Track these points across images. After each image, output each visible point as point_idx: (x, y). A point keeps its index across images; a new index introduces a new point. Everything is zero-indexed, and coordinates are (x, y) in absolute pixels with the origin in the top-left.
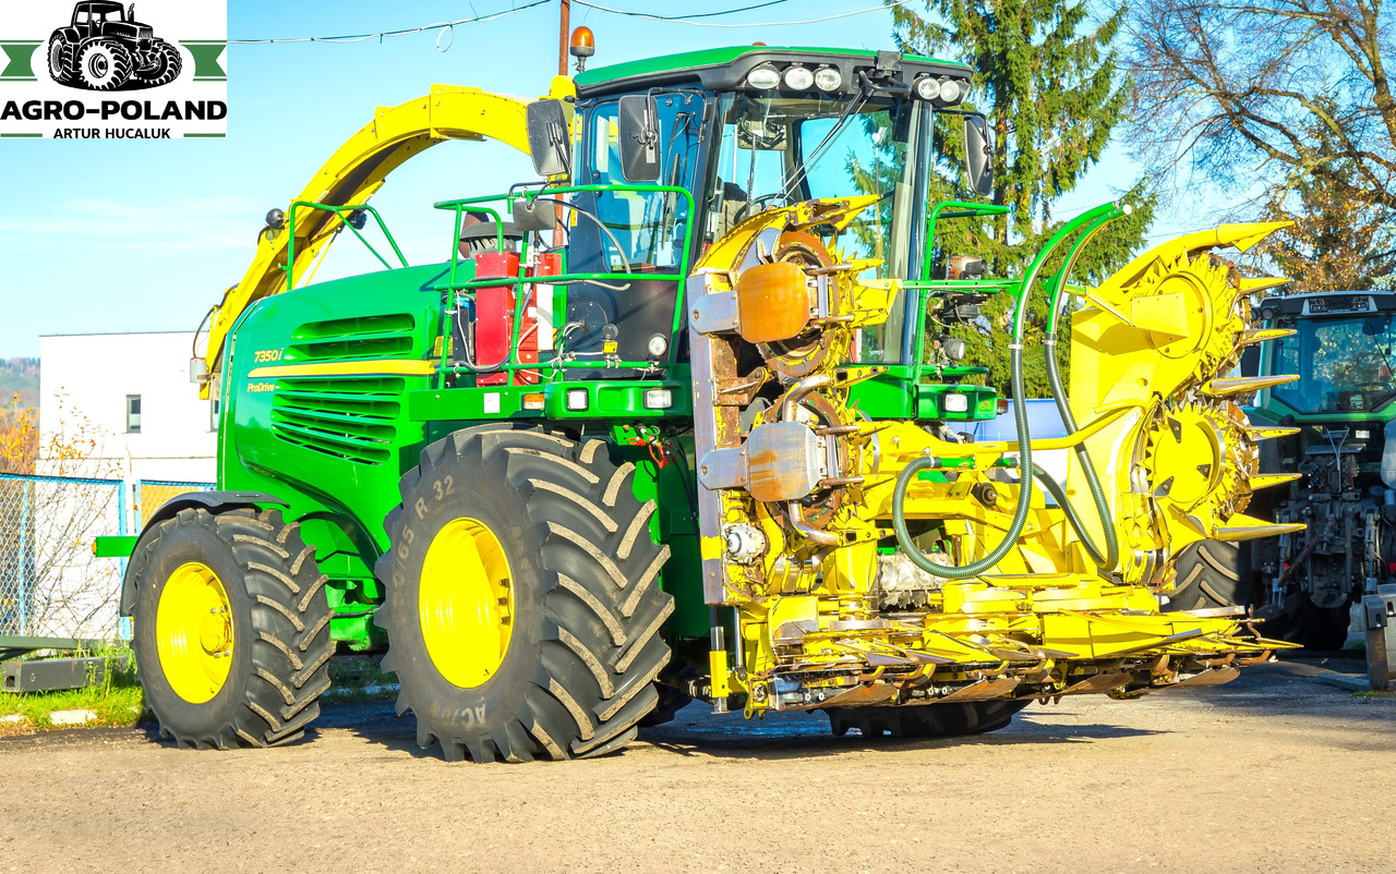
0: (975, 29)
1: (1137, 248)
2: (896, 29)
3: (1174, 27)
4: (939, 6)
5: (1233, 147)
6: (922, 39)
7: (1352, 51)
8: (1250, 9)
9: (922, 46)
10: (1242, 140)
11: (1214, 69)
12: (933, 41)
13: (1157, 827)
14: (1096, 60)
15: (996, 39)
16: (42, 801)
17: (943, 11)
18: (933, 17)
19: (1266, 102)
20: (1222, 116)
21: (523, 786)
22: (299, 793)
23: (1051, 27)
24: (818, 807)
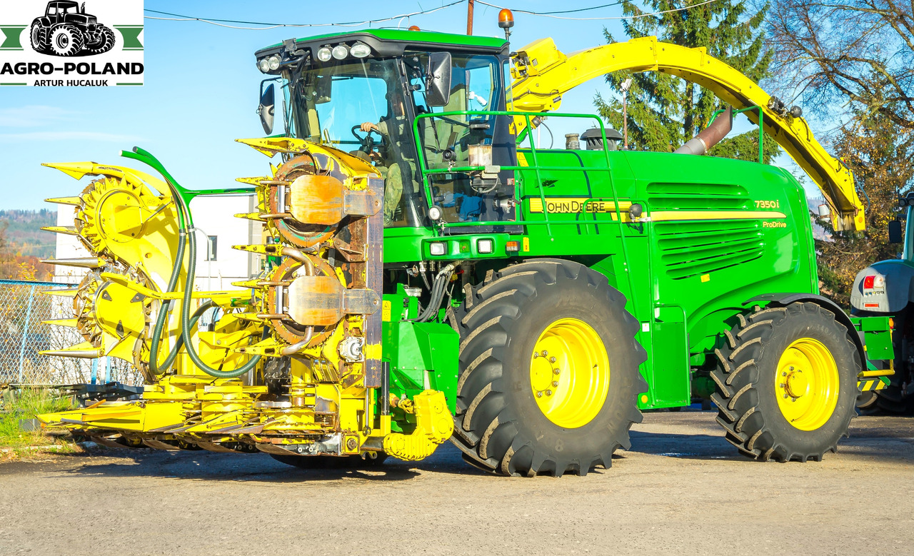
0: (674, 17)
1: (775, 156)
2: (624, 17)
3: (792, 17)
4: (652, 2)
5: (827, 93)
6: (641, 23)
7: (904, 35)
8: (842, 7)
9: (641, 27)
10: (833, 88)
11: (817, 44)
12: (647, 24)
13: (735, 543)
14: (750, 37)
15: (689, 24)
16: (48, 528)
17: (654, 5)
18: (648, 10)
19: (850, 65)
20: (821, 74)
21: (345, 519)
22: (207, 523)
23: (722, 17)
24: (526, 531)
